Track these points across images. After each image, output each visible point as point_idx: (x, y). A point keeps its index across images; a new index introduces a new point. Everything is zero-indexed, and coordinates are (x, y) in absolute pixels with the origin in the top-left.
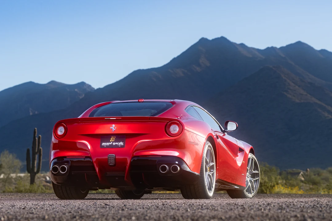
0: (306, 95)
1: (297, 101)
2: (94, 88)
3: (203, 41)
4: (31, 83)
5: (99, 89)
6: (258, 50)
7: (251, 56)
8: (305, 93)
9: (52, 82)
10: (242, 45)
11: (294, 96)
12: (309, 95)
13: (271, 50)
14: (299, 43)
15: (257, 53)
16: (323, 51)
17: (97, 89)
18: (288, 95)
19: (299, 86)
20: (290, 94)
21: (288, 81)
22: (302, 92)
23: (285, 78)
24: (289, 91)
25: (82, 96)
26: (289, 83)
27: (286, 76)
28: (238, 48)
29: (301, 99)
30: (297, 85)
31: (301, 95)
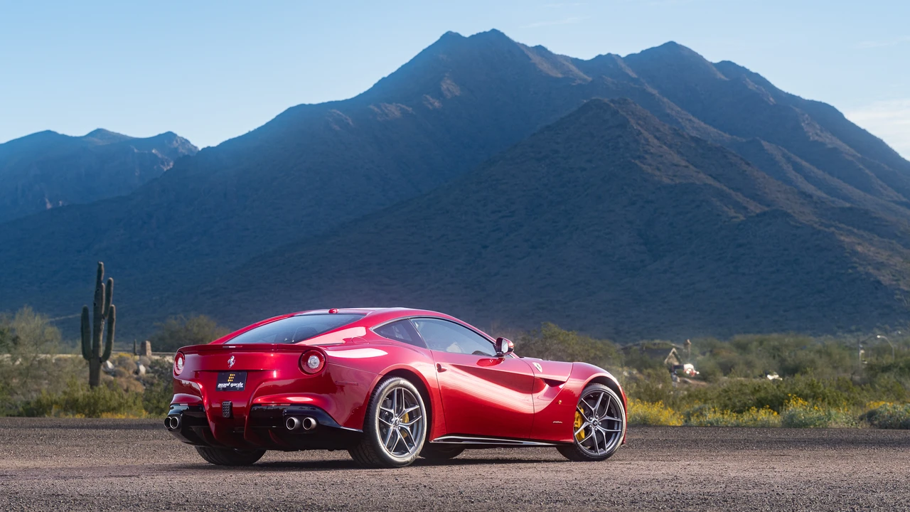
0: (686, 167)
1: (666, 181)
2: (196, 148)
3: (450, 39)
4: (49, 134)
5: (208, 150)
6: (576, 62)
7: (560, 76)
8: (684, 163)
9: (99, 133)
10: (540, 50)
11: (658, 169)
12: (691, 167)
13: (605, 63)
14: (671, 45)
15: (573, 68)
16: (726, 66)
17: (203, 149)
18: (645, 167)
19: (670, 147)
20: (650, 165)
21: (646, 134)
22: (677, 159)
23: (639, 128)
24: (647, 156)
25: (168, 165)
26: (647, 140)
27: (641, 123)
28: (531, 55)
29: (675, 176)
30: (665, 144)
31: (676, 165)
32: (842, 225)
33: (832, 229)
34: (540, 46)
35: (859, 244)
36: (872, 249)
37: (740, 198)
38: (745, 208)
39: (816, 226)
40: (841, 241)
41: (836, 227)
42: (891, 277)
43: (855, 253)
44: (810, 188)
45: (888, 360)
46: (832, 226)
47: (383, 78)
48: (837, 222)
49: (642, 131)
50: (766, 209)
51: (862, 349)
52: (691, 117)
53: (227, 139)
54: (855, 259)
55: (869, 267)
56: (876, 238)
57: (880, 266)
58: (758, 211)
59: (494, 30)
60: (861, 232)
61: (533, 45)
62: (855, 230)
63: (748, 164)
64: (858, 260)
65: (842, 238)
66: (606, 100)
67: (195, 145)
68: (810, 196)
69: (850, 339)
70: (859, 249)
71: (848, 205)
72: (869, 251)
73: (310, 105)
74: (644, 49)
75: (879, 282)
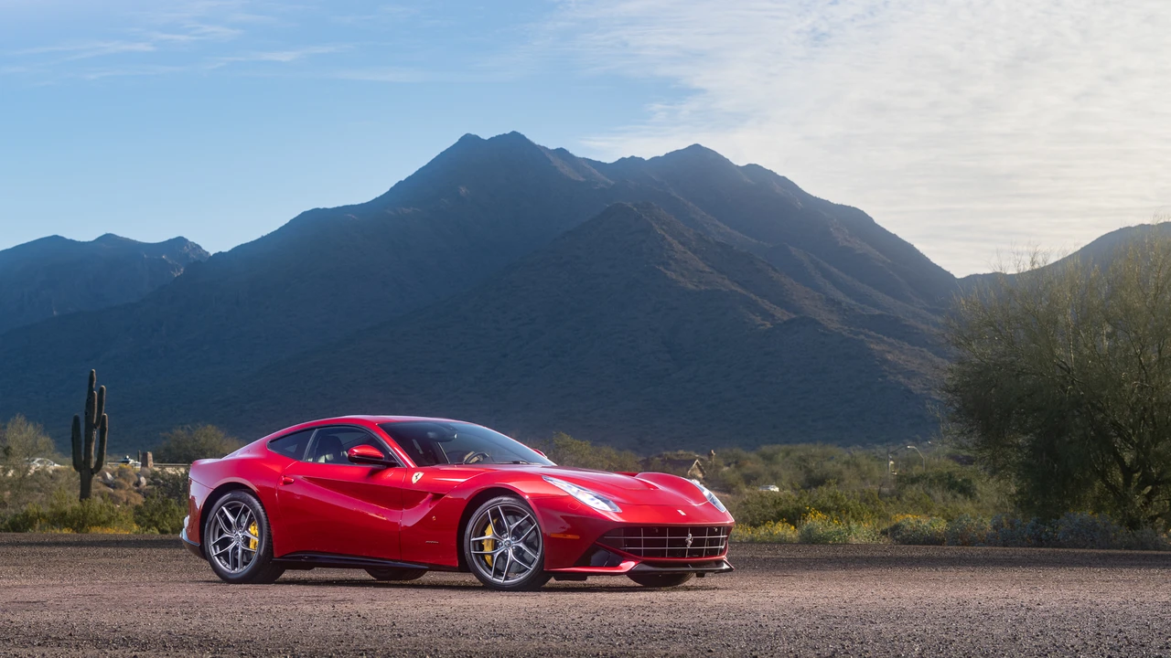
0: (711, 273)
1: (690, 286)
2: (207, 253)
3: (469, 141)
4: (56, 238)
5: (220, 255)
6: (598, 165)
7: (582, 179)
8: (707, 269)
9: (108, 238)
10: (562, 153)
11: (682, 275)
12: (716, 273)
13: (629, 166)
14: (696, 147)
15: (594, 171)
16: (753, 169)
17: (215, 255)
18: (669, 273)
19: (695, 252)
20: (675, 271)
21: (670, 239)
22: (701, 265)
23: (663, 233)
24: (671, 262)
25: (179, 271)
26: (670, 245)
27: (664, 227)
28: (552, 158)
29: (700, 282)
30: (690, 249)
31: (701, 272)
32: (873, 333)
33: (862, 337)
34: (561, 148)
35: (889, 352)
36: (903, 357)
37: (766, 304)
38: (773, 316)
39: (844, 333)
40: (872, 349)
41: (866, 335)
42: (922, 386)
43: (885, 361)
44: (840, 296)
45: (916, 470)
46: (862, 333)
47: (400, 182)
48: (866, 330)
49: (666, 236)
50: (794, 316)
51: (892, 460)
52: (717, 222)
53: (239, 244)
54: (885, 367)
55: (900, 376)
56: (907, 346)
57: (910, 374)
58: (785, 318)
59: (514, 133)
60: (891, 340)
61: (554, 148)
62: (885, 338)
63: (775, 270)
64: (887, 369)
65: (872, 346)
66: (629, 205)
67: (207, 250)
68: (839, 303)
69: (880, 450)
70: (889, 357)
71: (877, 312)
72: (900, 359)
73: (325, 209)
74: (668, 152)
75: (910, 391)
